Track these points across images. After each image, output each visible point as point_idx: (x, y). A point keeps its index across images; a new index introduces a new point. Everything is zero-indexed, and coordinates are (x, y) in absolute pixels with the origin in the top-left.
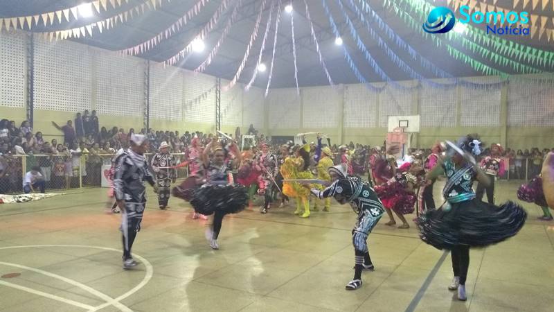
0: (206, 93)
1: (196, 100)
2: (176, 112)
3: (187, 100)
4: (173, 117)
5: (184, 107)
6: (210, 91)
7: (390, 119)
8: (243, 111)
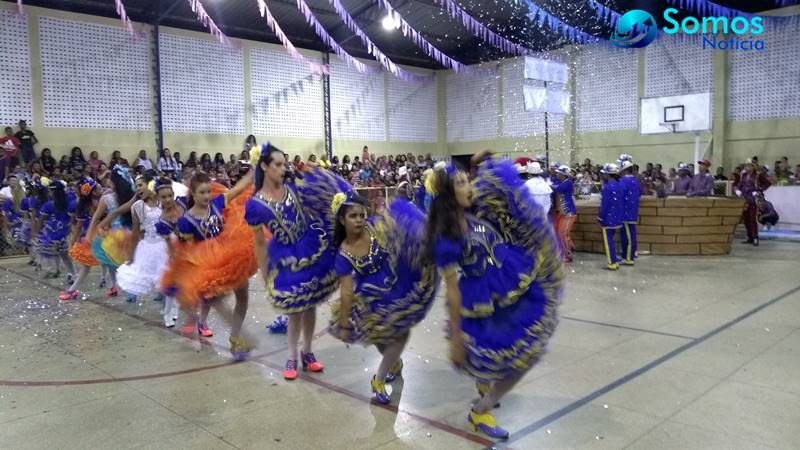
0: (300, 83)
1: (278, 95)
2: (231, 118)
3: (256, 96)
4: (223, 128)
5: (250, 108)
6: (310, 78)
7: (646, 105)
8: (387, 112)
